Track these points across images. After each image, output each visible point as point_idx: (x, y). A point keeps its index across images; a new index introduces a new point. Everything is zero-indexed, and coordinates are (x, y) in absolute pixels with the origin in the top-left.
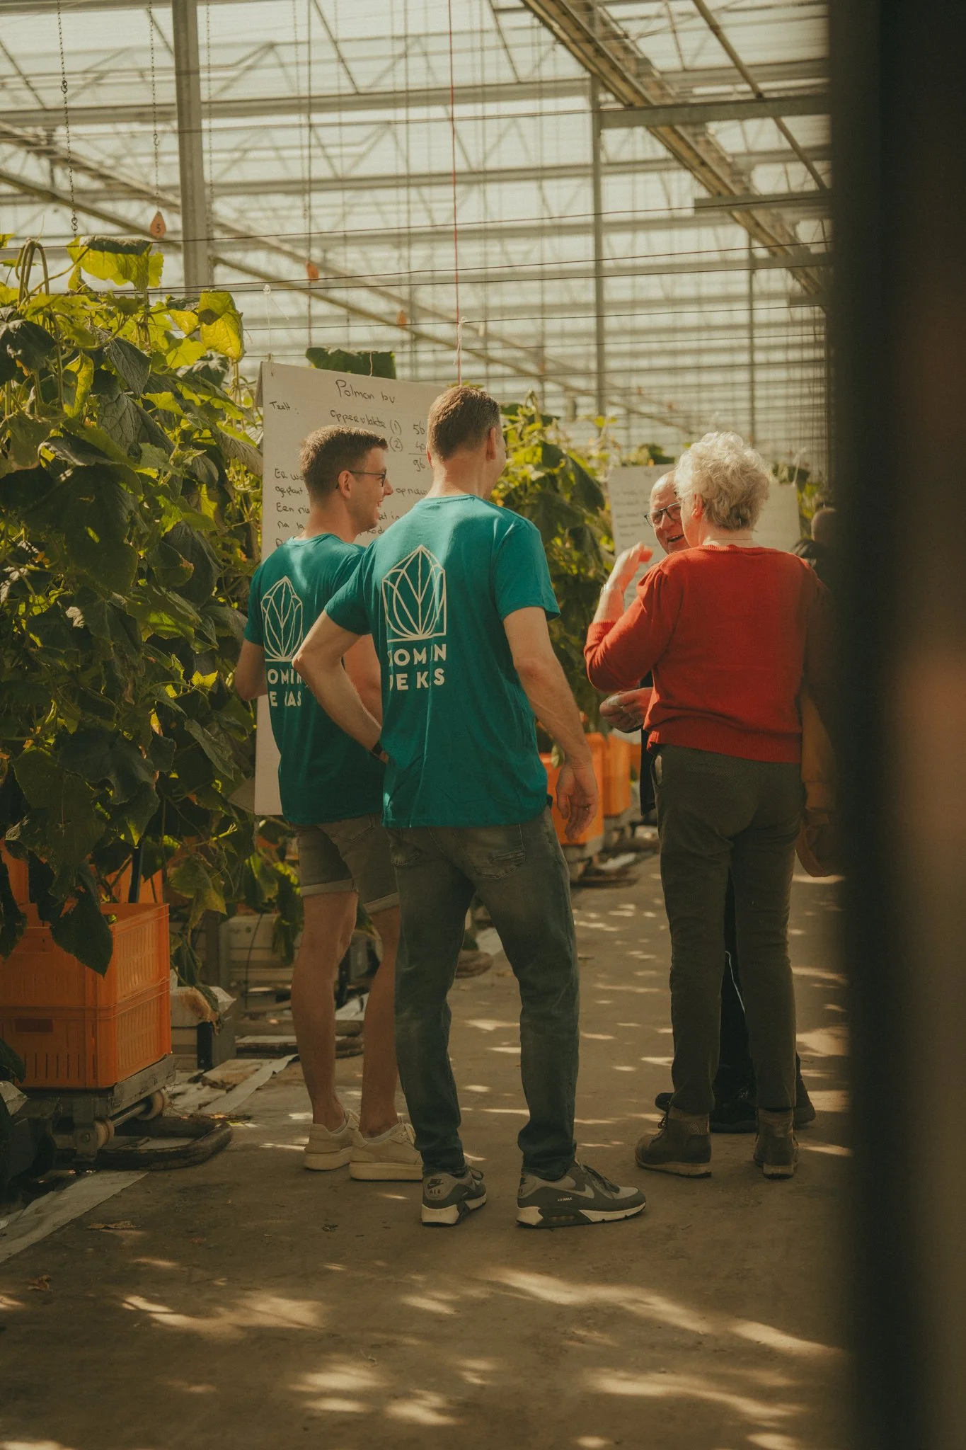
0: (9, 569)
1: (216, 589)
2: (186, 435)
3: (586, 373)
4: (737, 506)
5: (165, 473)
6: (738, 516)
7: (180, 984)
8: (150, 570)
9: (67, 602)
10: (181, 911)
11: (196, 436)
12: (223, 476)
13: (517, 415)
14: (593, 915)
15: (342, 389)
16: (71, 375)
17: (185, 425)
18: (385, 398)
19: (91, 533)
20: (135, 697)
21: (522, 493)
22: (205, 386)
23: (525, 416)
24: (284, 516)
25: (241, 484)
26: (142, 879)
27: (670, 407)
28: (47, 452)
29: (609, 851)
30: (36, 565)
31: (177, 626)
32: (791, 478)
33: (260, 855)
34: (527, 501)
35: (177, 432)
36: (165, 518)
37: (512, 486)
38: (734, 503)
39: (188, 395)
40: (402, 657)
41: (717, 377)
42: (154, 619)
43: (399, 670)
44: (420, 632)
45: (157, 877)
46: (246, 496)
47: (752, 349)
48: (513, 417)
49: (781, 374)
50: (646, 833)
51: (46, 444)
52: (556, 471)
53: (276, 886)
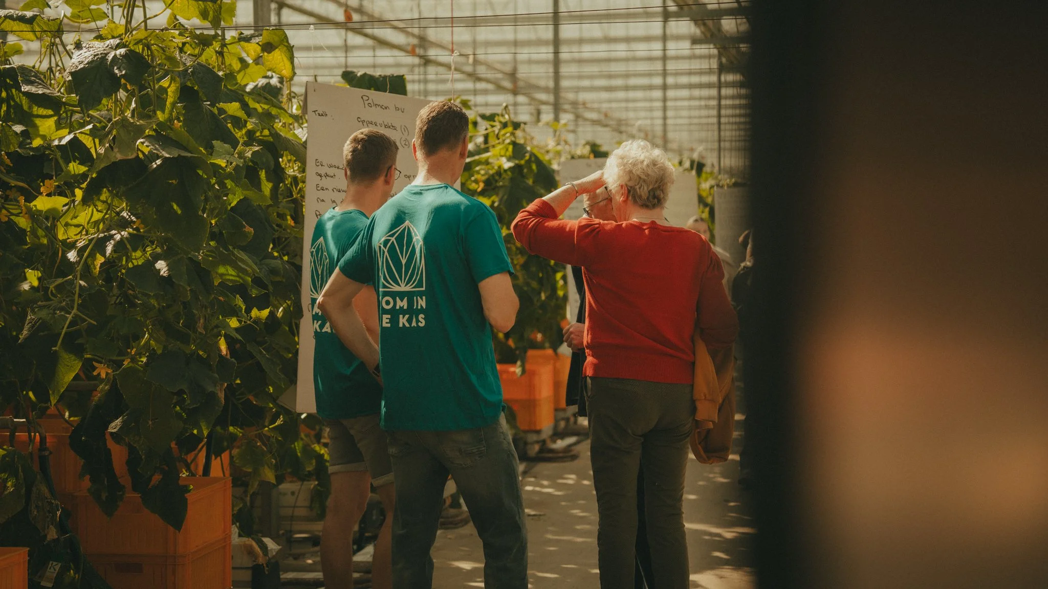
0: (113, 232)
1: (271, 246)
2: (250, 134)
3: (546, 90)
4: (653, 189)
5: (231, 163)
6: (655, 197)
7: (240, 536)
8: (221, 233)
9: (156, 258)
10: (244, 479)
11: (258, 134)
12: (278, 164)
13: (494, 121)
14: (545, 483)
15: (366, 103)
16: (164, 90)
17: (249, 126)
18: (397, 109)
19: (175, 207)
20: (205, 328)
21: (497, 178)
22: (265, 98)
23: (500, 122)
24: (321, 194)
25: (292, 170)
26: (213, 457)
27: (606, 115)
28: (144, 146)
29: (558, 434)
30: (134, 229)
31: (238, 276)
32: (692, 167)
33: (302, 439)
34: (501, 184)
35: (244, 131)
36: (230, 196)
37: (491, 172)
38: (651, 187)
39: (252, 104)
40: (388, 303)
41: (639, 94)
42: (221, 270)
43: (386, 312)
44: (403, 285)
45: (225, 456)
46: (295, 178)
47: (665, 73)
48: (492, 123)
49: (685, 93)
50: (584, 422)
51: (142, 140)
52: (523, 162)
53: (314, 462)
